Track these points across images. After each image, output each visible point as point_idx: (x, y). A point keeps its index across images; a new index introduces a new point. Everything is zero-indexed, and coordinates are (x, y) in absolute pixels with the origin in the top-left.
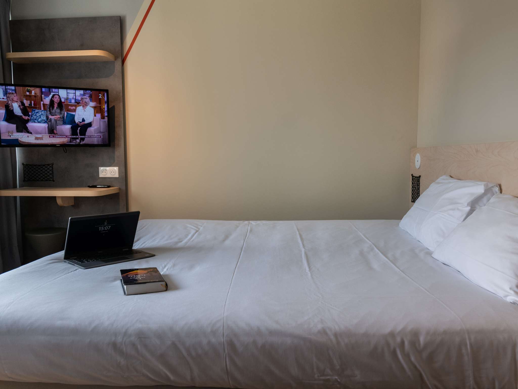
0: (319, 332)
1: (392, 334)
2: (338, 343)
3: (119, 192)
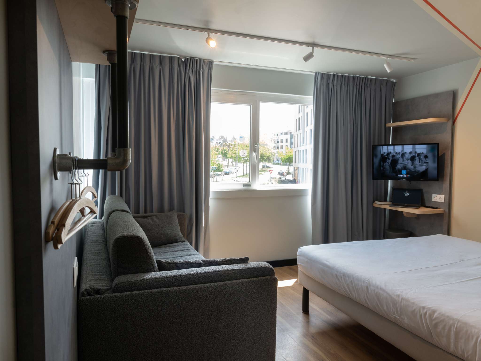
0: (397, 295)
1: (424, 308)
2: (401, 302)
3: (443, 213)
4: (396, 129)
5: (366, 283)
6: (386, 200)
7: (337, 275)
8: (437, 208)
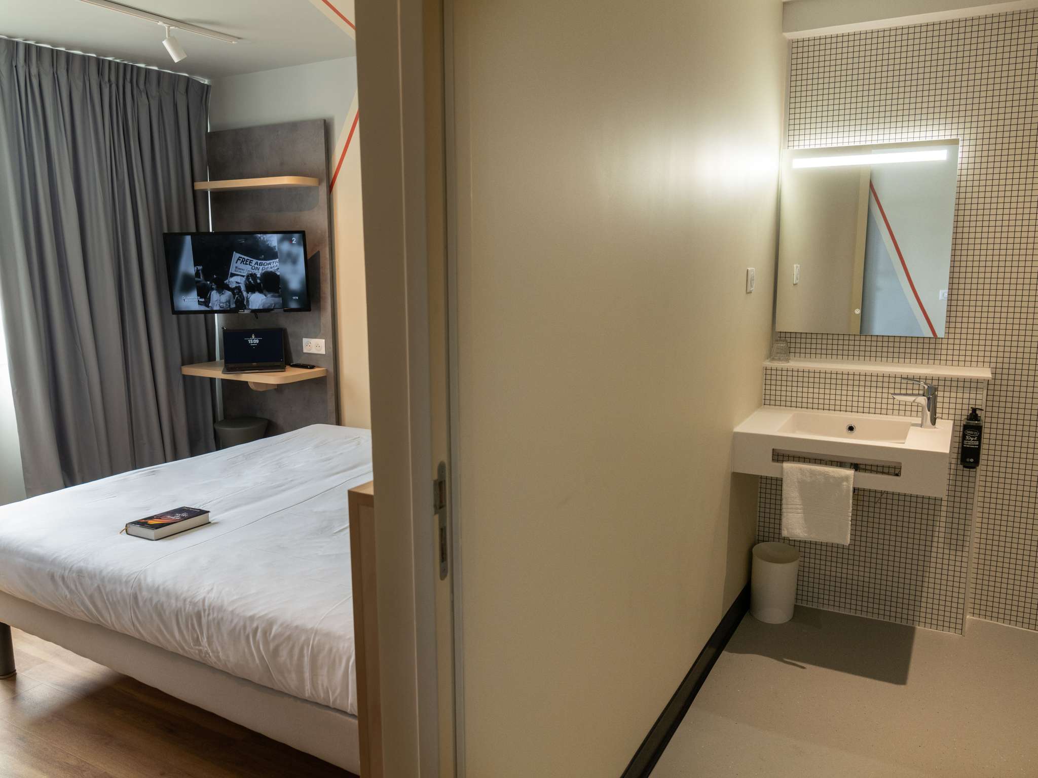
0: (199, 601)
3: (325, 375)
4: (220, 197)
5: (131, 586)
6: (211, 358)
7: (63, 578)
8: (312, 367)
